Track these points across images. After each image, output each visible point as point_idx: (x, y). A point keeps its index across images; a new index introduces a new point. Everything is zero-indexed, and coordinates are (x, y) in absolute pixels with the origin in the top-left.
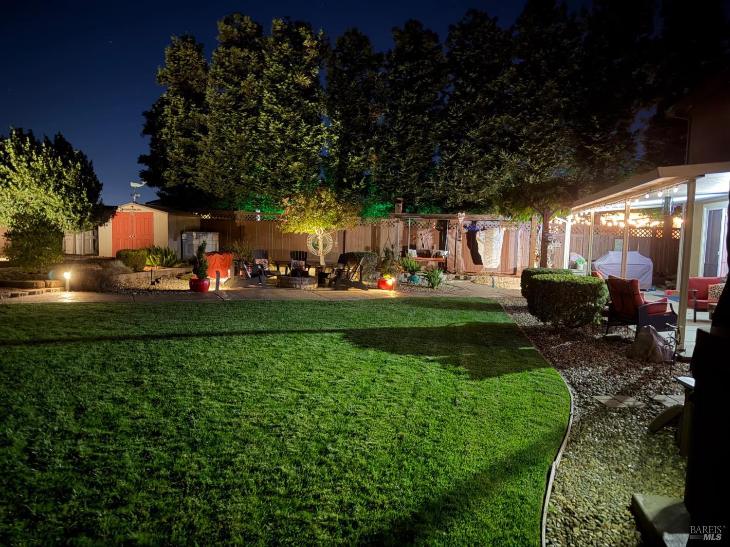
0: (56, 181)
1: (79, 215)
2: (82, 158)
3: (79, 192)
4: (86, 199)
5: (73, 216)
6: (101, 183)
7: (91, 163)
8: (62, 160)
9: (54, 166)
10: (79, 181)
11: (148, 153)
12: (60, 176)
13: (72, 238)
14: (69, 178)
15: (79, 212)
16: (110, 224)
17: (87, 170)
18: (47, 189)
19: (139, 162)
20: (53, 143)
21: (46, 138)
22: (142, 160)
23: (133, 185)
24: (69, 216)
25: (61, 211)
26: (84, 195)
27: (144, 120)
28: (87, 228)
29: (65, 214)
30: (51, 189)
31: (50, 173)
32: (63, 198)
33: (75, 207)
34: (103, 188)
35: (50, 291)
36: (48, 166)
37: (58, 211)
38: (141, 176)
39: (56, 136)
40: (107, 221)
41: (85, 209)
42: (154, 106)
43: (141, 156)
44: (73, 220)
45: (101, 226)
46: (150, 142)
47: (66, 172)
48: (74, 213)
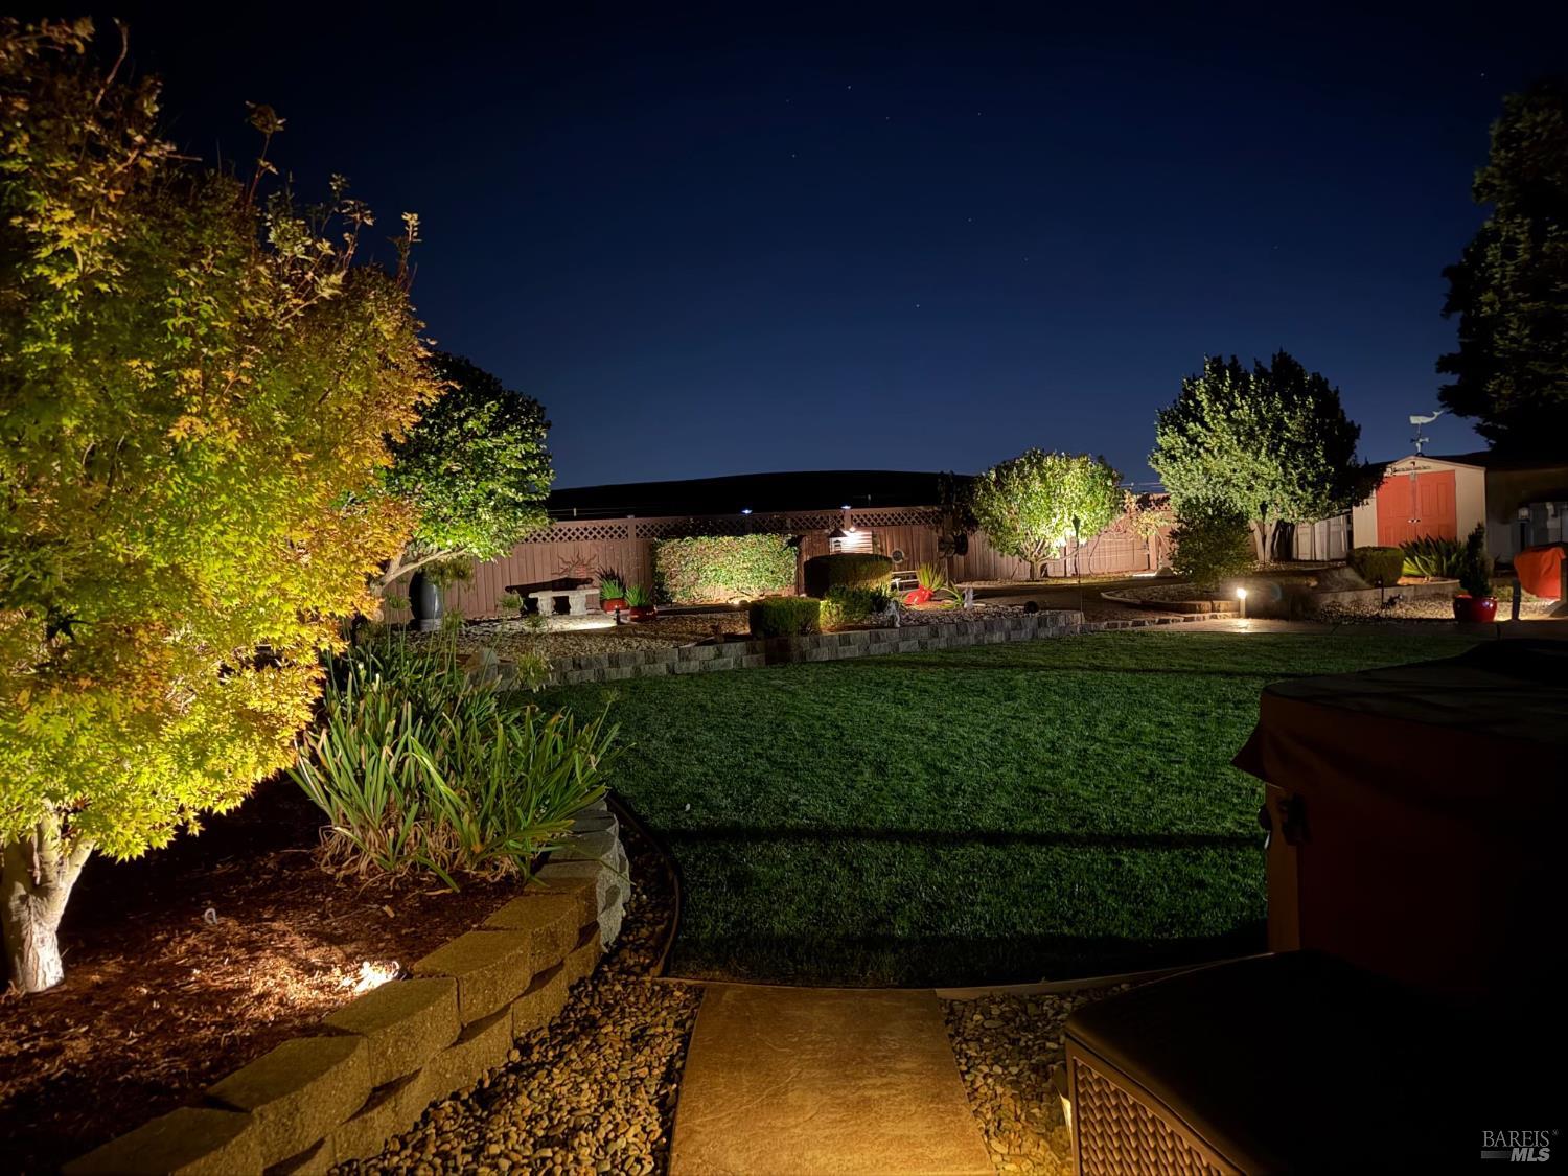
0: (1273, 436)
1: (1310, 490)
2: (1319, 386)
3: (1308, 449)
4: (1323, 461)
5: (1300, 492)
6: (1356, 425)
7: (1337, 392)
8: (1283, 397)
9: (1267, 412)
10: (1309, 430)
11: (1456, 349)
12: (1280, 425)
13: (1308, 530)
14: (1294, 426)
15: (1311, 484)
16: (1372, 501)
17: (1329, 405)
18: (1257, 453)
19: (1439, 371)
20: (1270, 370)
21: (1258, 364)
22: (1445, 364)
23: (1414, 420)
24: (1293, 493)
25: (1279, 487)
26: (1319, 453)
27: (1446, 285)
28: (1327, 512)
29: (1287, 492)
30: (1263, 451)
31: (1262, 423)
32: (1283, 465)
33: (1303, 476)
34: (1362, 434)
35: (1215, 617)
36: (1258, 412)
37: (1274, 486)
38: (1441, 399)
39: (1274, 357)
40: (1367, 495)
41: (1322, 478)
42: (1466, 251)
43: (1442, 357)
44: (1301, 499)
45: (1357, 505)
46: (1458, 325)
47: (1290, 418)
48: (1302, 487)
